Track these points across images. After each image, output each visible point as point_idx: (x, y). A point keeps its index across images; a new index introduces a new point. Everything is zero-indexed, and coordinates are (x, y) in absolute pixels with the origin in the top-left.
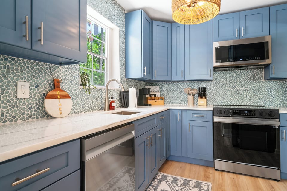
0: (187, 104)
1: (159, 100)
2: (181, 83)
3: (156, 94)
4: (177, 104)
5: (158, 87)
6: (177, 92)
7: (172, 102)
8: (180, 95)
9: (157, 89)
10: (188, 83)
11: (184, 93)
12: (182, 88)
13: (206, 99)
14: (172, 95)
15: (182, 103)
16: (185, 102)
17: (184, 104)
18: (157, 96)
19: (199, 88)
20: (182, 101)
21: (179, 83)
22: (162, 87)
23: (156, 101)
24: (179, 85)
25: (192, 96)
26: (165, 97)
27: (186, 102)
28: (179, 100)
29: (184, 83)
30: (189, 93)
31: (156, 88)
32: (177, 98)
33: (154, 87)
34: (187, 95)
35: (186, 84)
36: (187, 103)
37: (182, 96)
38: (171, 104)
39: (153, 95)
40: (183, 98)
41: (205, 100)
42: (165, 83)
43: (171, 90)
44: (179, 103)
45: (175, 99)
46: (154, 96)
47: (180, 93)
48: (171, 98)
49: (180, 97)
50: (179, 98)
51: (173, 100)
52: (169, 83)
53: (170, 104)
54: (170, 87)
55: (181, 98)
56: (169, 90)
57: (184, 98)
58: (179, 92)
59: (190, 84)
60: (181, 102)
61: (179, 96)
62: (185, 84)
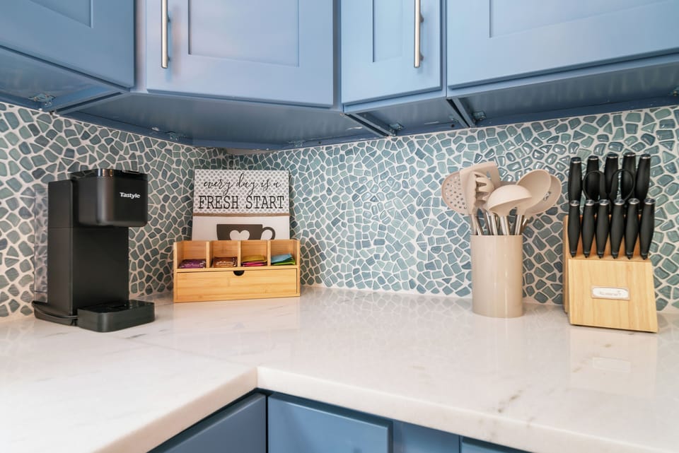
0: (464, 292)
1: (265, 264)
2: (420, 144)
3: (265, 221)
4: (397, 287)
5: (281, 177)
6: (398, 205)
7: (367, 275)
8: (414, 228)
9: (274, 191)
10: (470, 139)
11: (444, 209)
12: (428, 180)
13: (648, 267)
14: (366, 228)
15: (430, 285)
16: (454, 279)
17: (447, 291)
18: (266, 235)
19: (575, 167)
20: (430, 266)
21: (411, 145)
22: (305, 180)
23: (238, 273)
24: (411, 160)
25: (507, 237)
26: (323, 239)
27: (460, 277)
28: (412, 261)
29: (446, 143)
30: (480, 214)
31: (266, 185)
32: (398, 246)
33: (253, 176)
34: (463, 228)
35: (460, 148)
36: (466, 283)
37: (428, 231)
38: (355, 288)
39: (240, 228)
40: (436, 249)
41: (641, 270)
42: (322, 155)
43: (355, 197)
44: (412, 285)
45: (385, 257)
46: (245, 235)
47: (420, 215)
48: (358, 247)
49: (413, 242)
50: (410, 247)
51: (370, 262)
52: (349, 152)
53: (350, 284)
54: (353, 178)
55: (423, 247)
56: (345, 198)
57: (447, 248)
58: (412, 209)
59: (491, 142)
60: (420, 278)
61: (411, 233)
62: (450, 152)
